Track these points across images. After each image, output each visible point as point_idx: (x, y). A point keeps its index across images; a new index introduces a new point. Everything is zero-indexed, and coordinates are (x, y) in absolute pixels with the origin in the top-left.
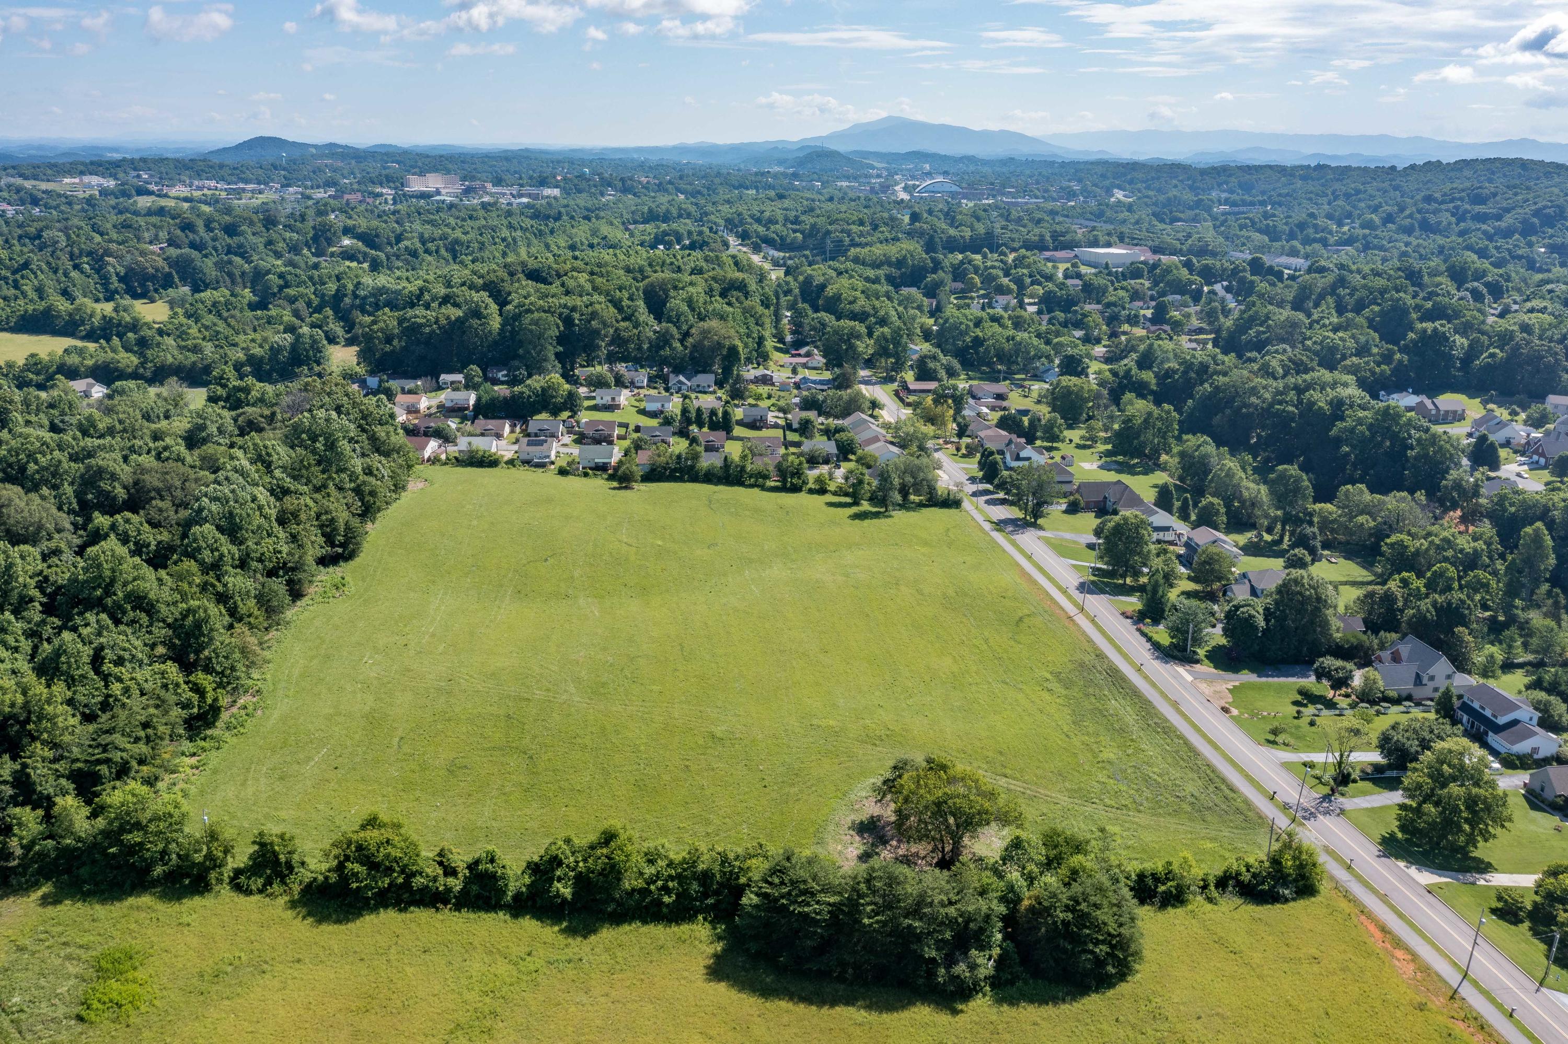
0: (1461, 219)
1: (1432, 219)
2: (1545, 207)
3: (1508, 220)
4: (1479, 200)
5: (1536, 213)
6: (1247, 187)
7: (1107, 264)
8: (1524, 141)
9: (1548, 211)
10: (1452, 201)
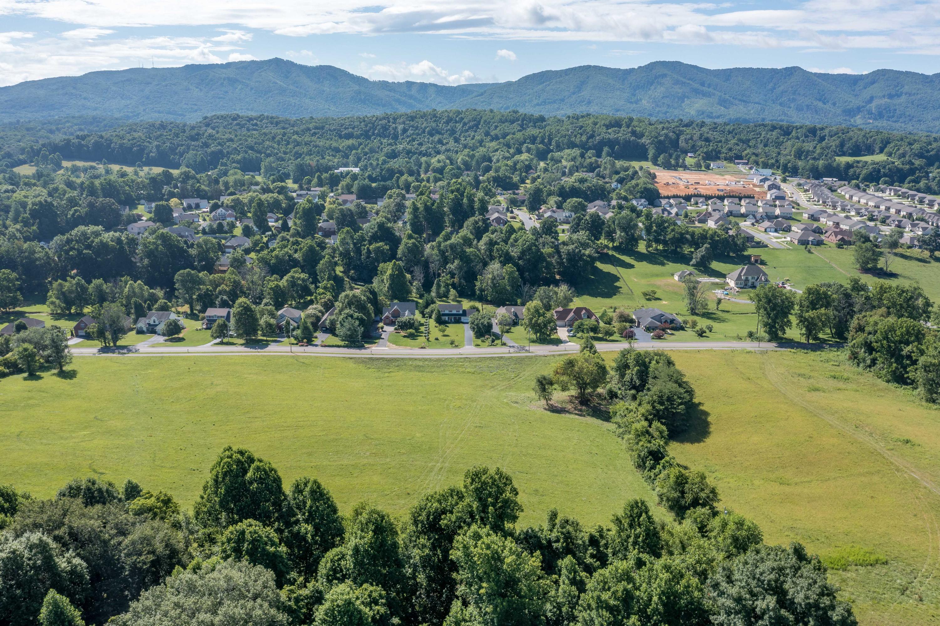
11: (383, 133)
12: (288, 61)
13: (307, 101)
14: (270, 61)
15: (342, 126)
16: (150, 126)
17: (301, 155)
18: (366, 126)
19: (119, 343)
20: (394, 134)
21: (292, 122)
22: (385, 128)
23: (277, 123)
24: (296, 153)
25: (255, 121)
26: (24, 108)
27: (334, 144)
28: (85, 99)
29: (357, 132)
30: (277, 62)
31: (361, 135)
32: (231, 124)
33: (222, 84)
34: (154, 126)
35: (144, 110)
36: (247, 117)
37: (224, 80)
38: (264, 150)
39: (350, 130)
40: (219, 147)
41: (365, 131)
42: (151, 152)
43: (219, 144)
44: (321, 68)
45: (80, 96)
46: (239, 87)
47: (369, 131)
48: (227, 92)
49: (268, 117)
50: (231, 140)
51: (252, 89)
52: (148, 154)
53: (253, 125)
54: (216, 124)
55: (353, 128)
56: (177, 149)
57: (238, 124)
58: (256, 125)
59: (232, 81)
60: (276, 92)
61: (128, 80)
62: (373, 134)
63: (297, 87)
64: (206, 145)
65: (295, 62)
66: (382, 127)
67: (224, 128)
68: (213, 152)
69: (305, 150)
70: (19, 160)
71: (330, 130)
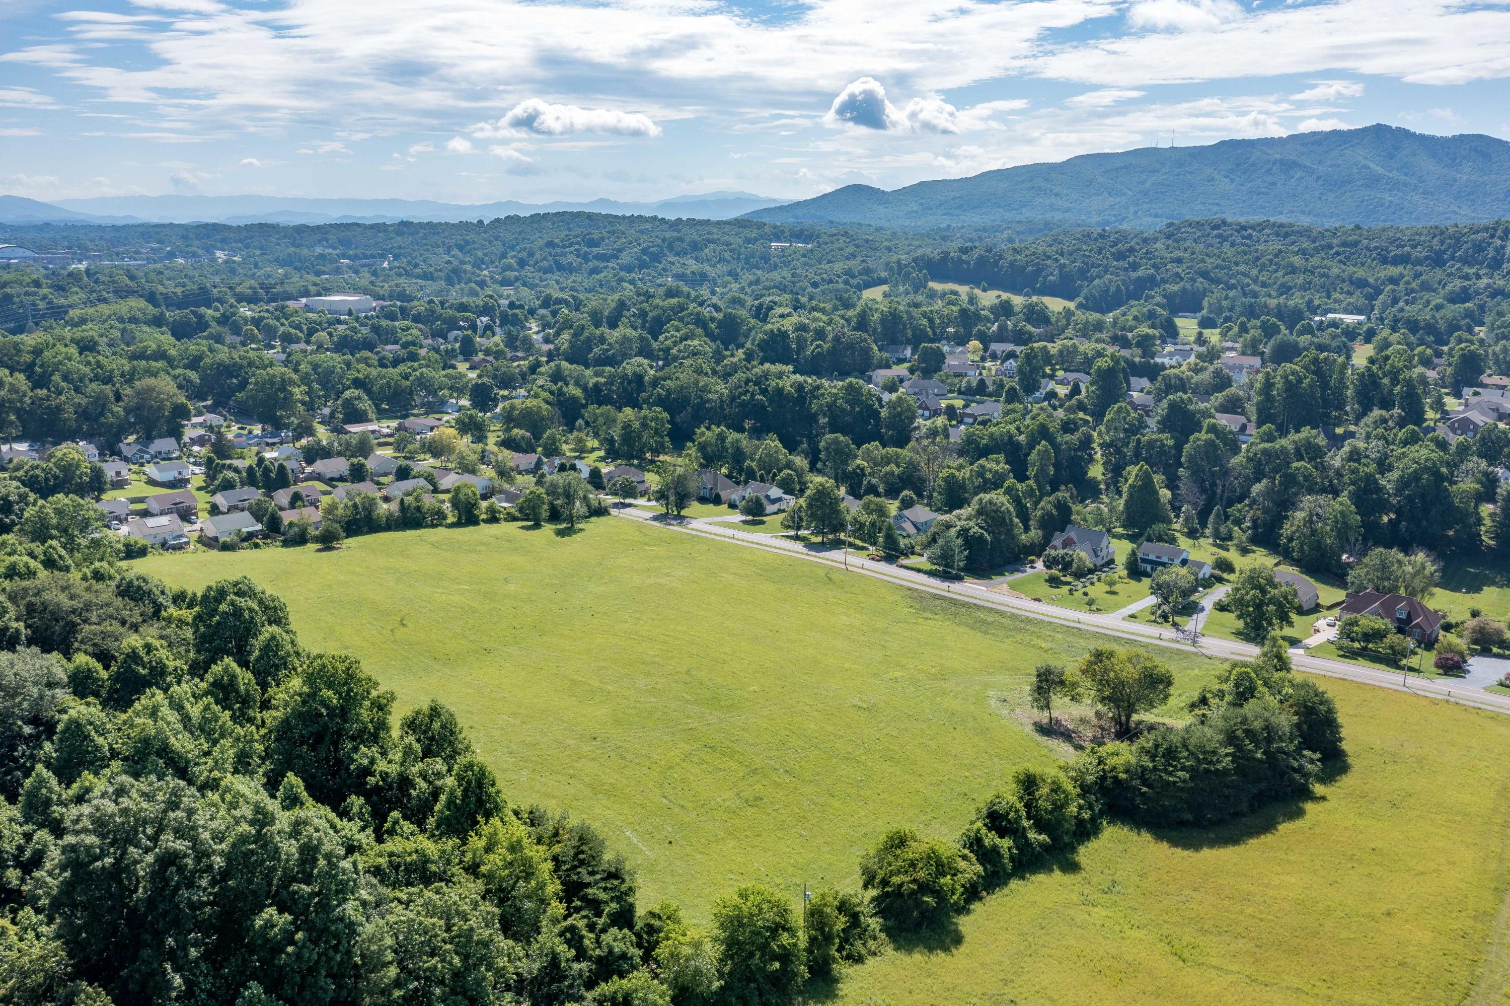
0: (586, 259)
1: (563, 261)
2: (649, 247)
3: (626, 258)
4: (592, 244)
5: (644, 251)
6: (347, 243)
7: (350, 310)
8: (509, 203)
9: (651, 250)
10: (571, 245)
11: (1473, 256)
12: (1399, 129)
13: (1416, 198)
14: (1365, 130)
15: (1393, 242)
16: (1084, 236)
17: (1290, 288)
18: (1442, 242)
19: (683, 513)
20: (1494, 258)
21: (1314, 234)
22: (1479, 247)
23: (1286, 235)
24: (1283, 285)
25: (1250, 231)
26: (974, 207)
27: (1360, 273)
28: (1057, 195)
29: (1420, 253)
30: (1379, 131)
31: (1427, 258)
32: (1208, 235)
33: (1269, 171)
34: (1089, 236)
35: (1136, 212)
36: (1239, 224)
37: (1274, 163)
38: (1225, 278)
39: (1407, 249)
40: (1152, 271)
41: (1436, 253)
42: (1052, 274)
43: (1154, 266)
44: (1462, 139)
45: (1051, 191)
46: (1297, 176)
47: (1444, 252)
48: (1274, 184)
49: (1274, 224)
50: (1179, 261)
51: (1319, 178)
52: (1045, 278)
53: (1244, 238)
54: (1184, 235)
55: (1415, 247)
56: (1089, 271)
57: (1219, 236)
58: (1250, 237)
59: (1287, 166)
60: (1362, 182)
61: (1125, 167)
62: (1453, 258)
63: (1406, 174)
64: (1135, 267)
65: (1412, 130)
66: (1474, 246)
67: (1195, 241)
68: (1139, 278)
69: (1300, 281)
70: (879, 278)
71: (1368, 249)
